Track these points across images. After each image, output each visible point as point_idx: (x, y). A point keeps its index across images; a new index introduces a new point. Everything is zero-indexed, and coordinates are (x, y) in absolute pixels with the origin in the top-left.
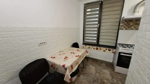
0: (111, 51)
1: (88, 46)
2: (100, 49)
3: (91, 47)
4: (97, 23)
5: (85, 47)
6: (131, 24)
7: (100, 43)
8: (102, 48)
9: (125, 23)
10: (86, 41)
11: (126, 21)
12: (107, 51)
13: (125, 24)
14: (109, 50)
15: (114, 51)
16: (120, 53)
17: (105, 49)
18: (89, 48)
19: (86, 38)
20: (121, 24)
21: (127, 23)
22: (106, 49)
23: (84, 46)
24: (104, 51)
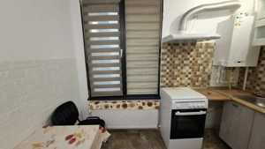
0: (154, 106)
1: (102, 104)
2: (132, 106)
3: (110, 103)
4: (117, 46)
5: (94, 106)
6: (177, 51)
7: (130, 92)
8: (134, 102)
9: (169, 48)
10: (96, 90)
11: (169, 44)
12: (146, 107)
13: (169, 50)
14: (150, 105)
15: (158, 104)
16: (174, 111)
17: (140, 104)
18: (106, 107)
19: (96, 83)
20: (162, 51)
21: (172, 48)
22: (144, 104)
23: (93, 104)
24: (140, 108)
